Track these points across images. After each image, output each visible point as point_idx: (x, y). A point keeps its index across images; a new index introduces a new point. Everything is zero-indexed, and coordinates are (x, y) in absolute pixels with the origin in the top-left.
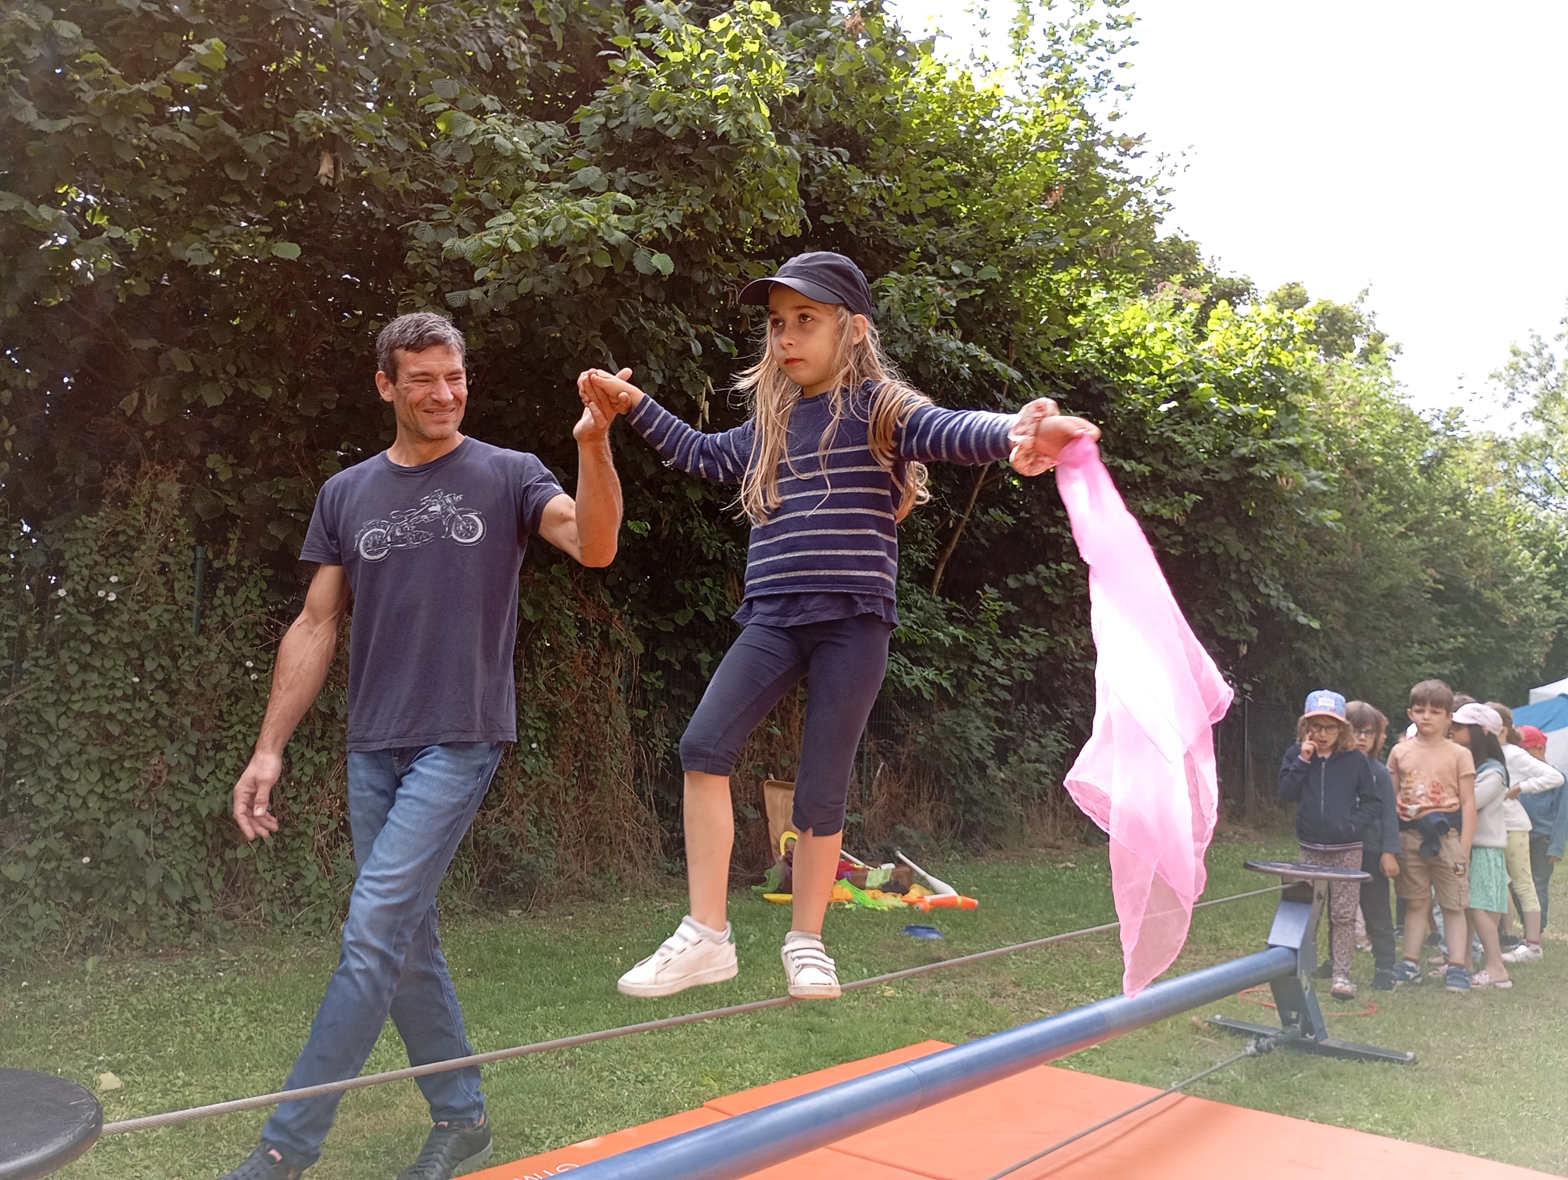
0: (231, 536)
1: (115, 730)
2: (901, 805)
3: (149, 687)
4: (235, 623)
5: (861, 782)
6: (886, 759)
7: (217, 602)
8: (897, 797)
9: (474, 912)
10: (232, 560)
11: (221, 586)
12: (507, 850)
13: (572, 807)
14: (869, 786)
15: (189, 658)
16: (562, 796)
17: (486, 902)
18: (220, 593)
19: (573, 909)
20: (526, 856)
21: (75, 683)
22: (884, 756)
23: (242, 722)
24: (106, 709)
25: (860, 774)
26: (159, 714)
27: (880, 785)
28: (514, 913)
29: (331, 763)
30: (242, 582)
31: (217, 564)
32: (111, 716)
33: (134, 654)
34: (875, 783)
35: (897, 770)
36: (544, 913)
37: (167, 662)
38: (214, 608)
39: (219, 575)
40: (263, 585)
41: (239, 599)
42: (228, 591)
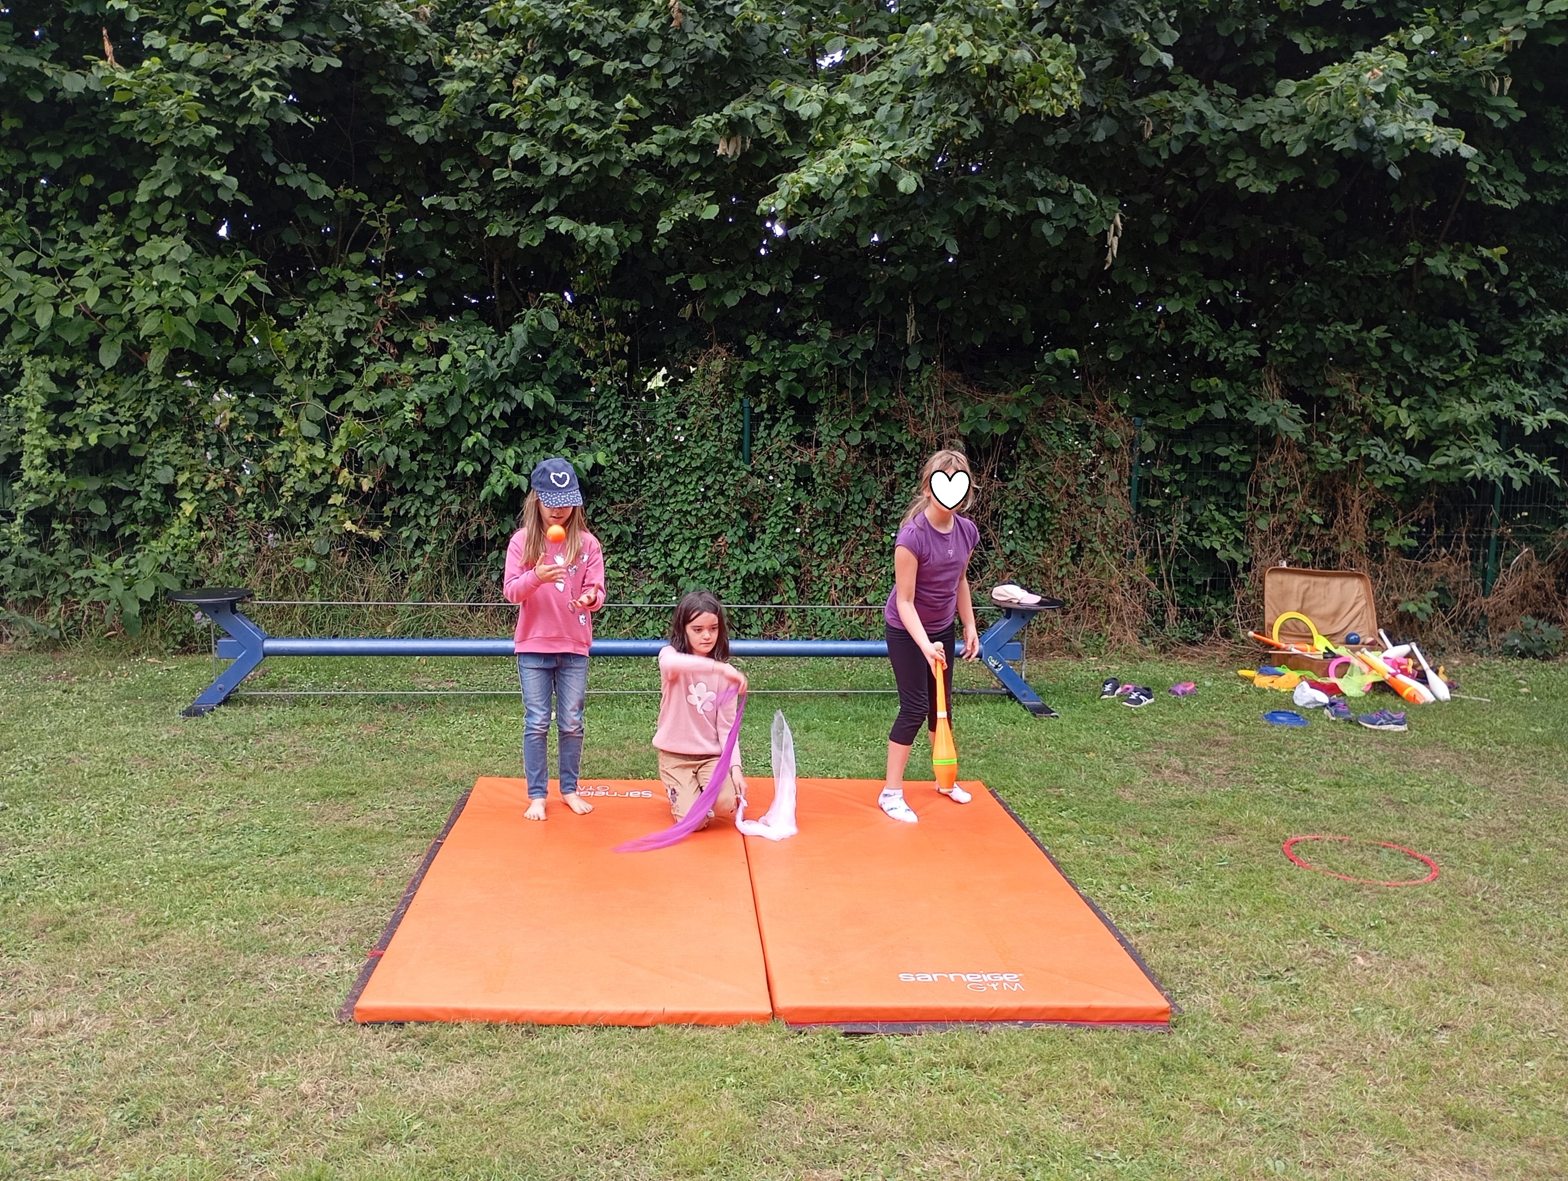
1: (693, 521)
3: (710, 494)
4: (771, 449)
7: (759, 435)
10: (764, 407)
11: (762, 423)
15: (734, 475)
18: (761, 428)
21: (670, 492)
23: (775, 514)
24: (686, 507)
26: (720, 511)
27: (1514, 572)
30: (775, 420)
31: (757, 410)
32: (690, 513)
33: (702, 474)
34: (1509, 569)
37: (721, 478)
38: (757, 439)
39: (760, 417)
40: (790, 421)
41: (774, 434)
42: (767, 427)
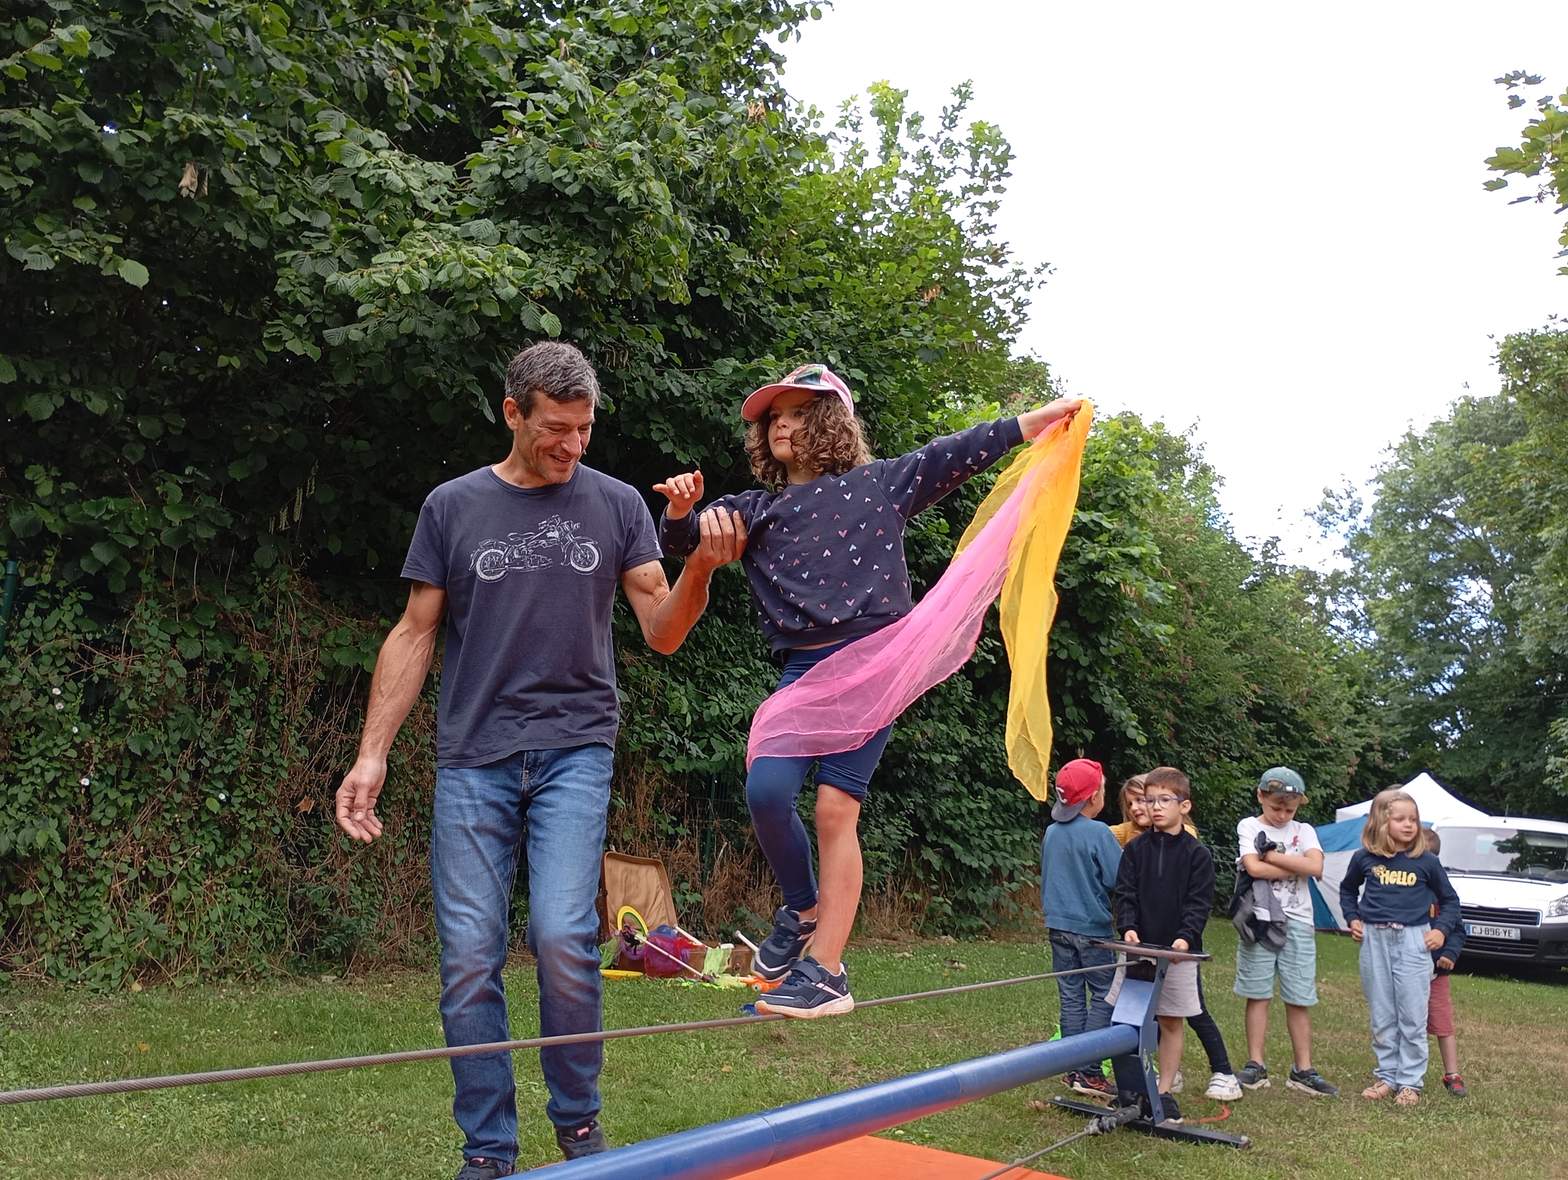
0: (49, 553)
2: (742, 888)
4: (42, 648)
5: (702, 861)
6: (729, 839)
7: (24, 623)
8: (739, 879)
9: (283, 977)
10: (47, 579)
11: (32, 606)
12: (325, 911)
13: (400, 870)
14: (711, 866)
16: (390, 858)
17: (297, 968)
18: (30, 612)
19: (393, 977)
20: (346, 918)
22: (727, 836)
23: (42, 755)
25: (702, 853)
27: (722, 866)
28: (328, 978)
29: (137, 807)
30: (56, 604)
31: (30, 582)
34: (718, 862)
35: (740, 851)
36: (360, 980)
38: (20, 629)
39: (29, 594)
40: (79, 609)
41: (50, 622)
42: (38, 612)
